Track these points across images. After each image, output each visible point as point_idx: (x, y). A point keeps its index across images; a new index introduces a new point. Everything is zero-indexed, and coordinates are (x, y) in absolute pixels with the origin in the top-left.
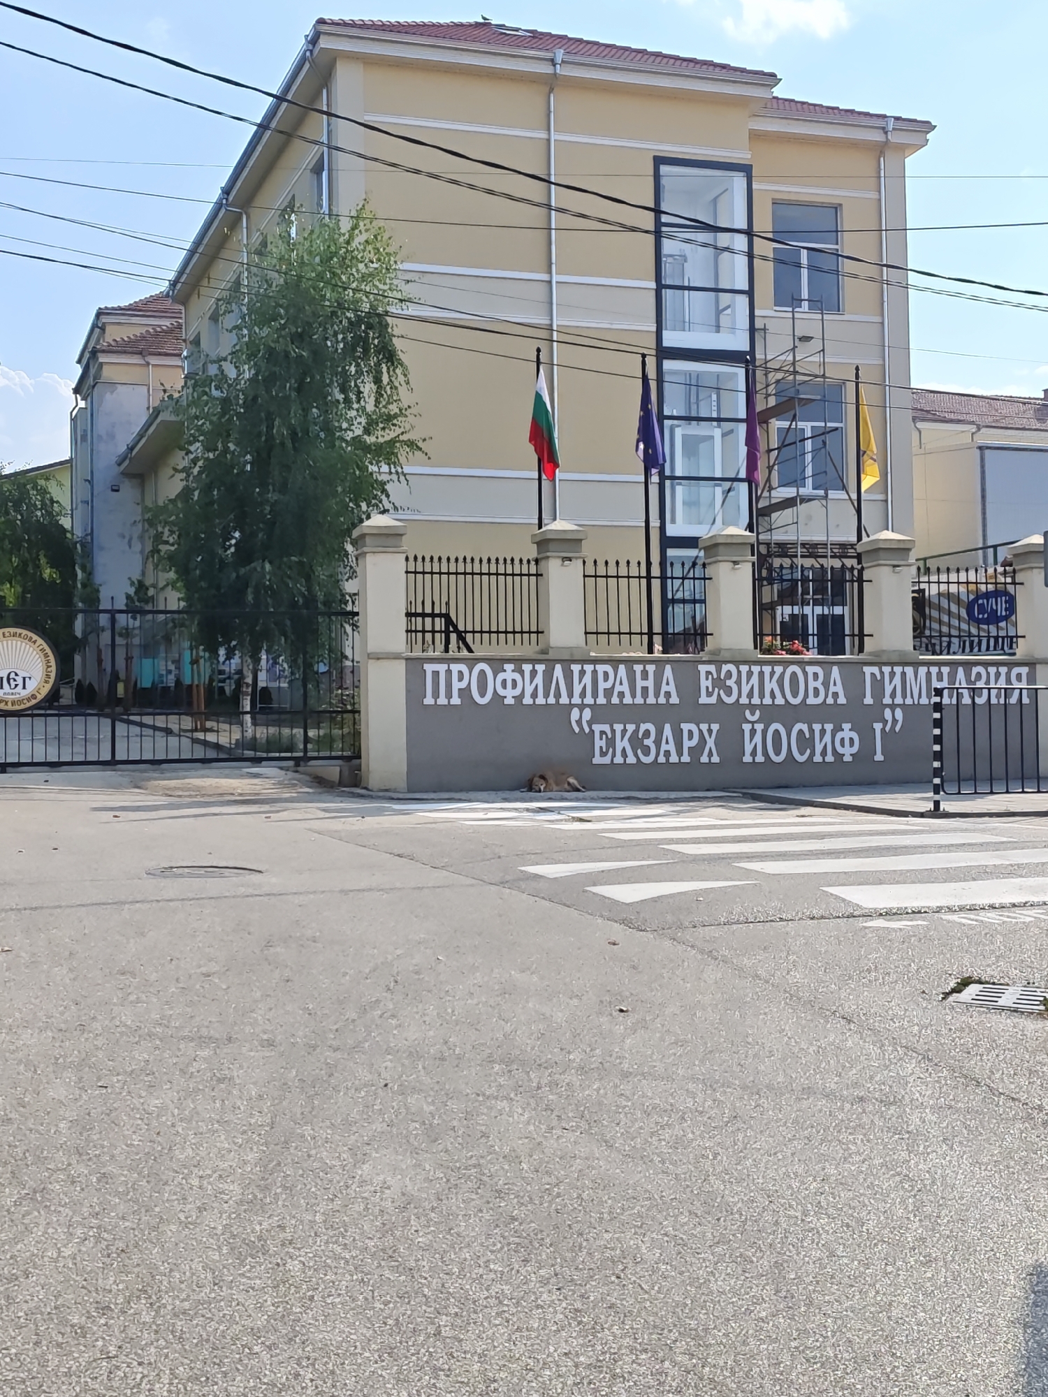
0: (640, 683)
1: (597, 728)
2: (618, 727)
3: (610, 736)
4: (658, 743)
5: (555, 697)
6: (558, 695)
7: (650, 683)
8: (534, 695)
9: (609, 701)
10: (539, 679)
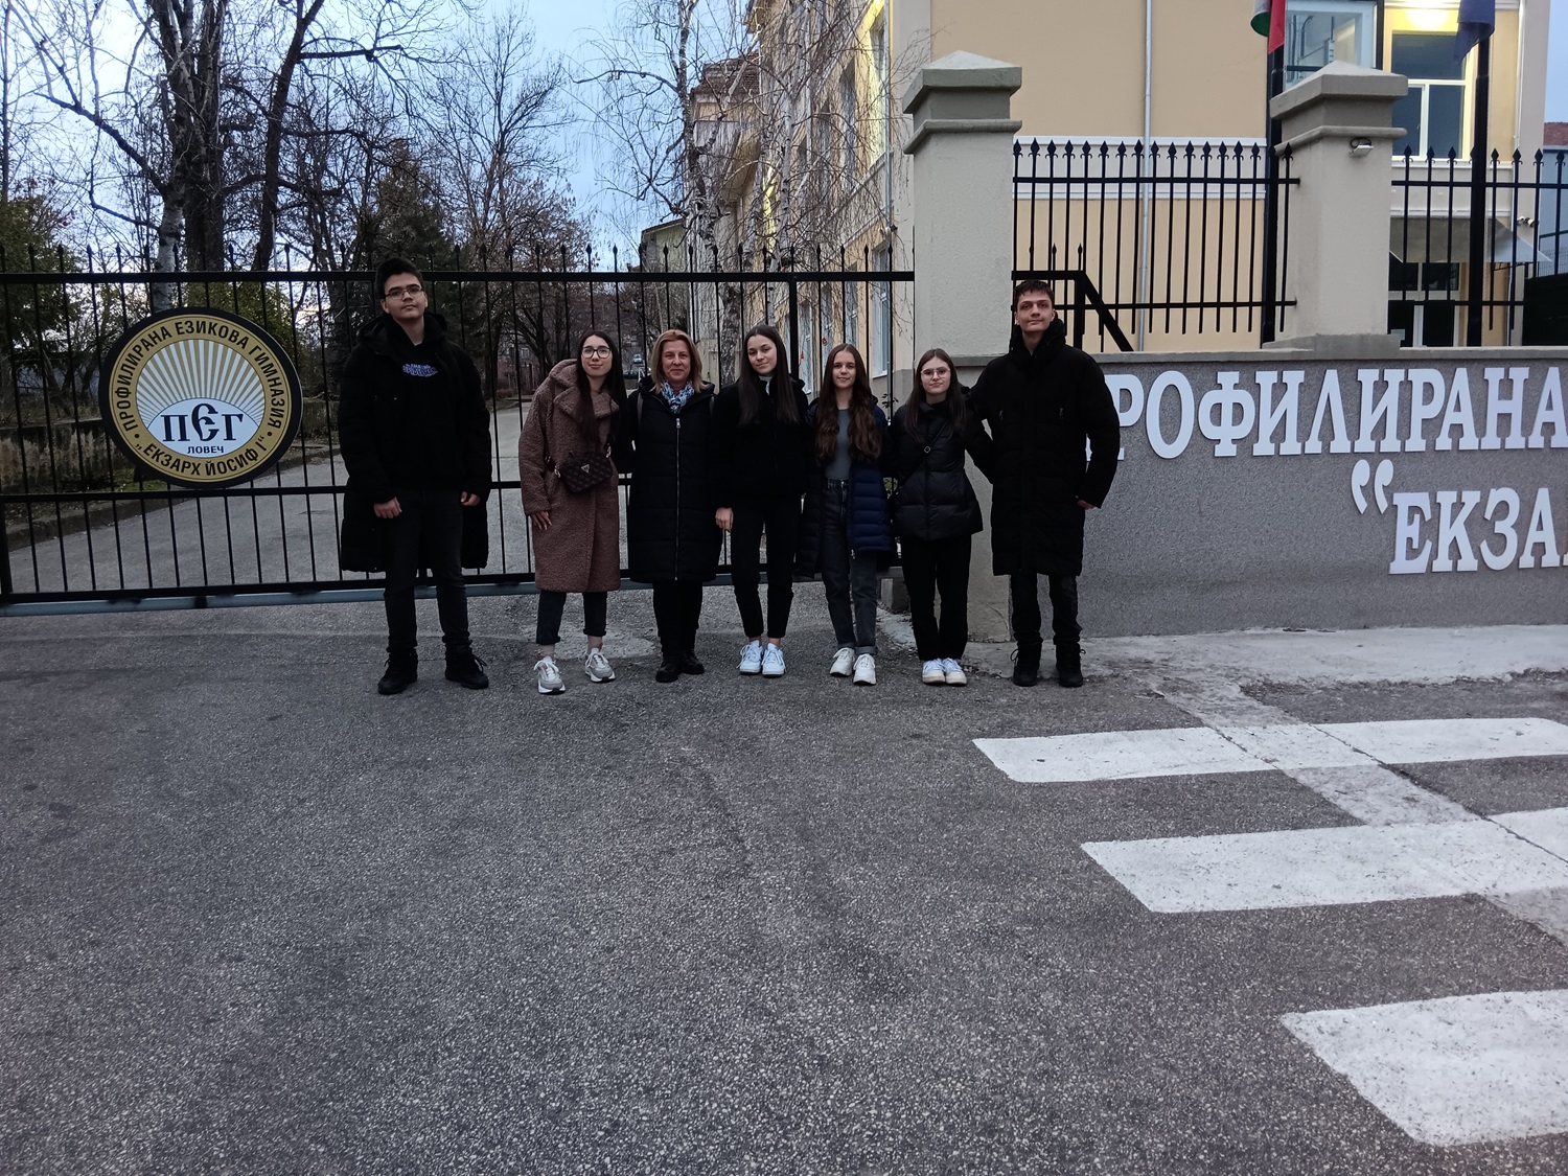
0: (1495, 406)
1: (1403, 500)
2: (1446, 498)
3: (1428, 516)
4: (1522, 527)
5: (1321, 437)
6: (1327, 434)
7: (1515, 406)
8: (1279, 435)
9: (1431, 445)
10: (1290, 401)
